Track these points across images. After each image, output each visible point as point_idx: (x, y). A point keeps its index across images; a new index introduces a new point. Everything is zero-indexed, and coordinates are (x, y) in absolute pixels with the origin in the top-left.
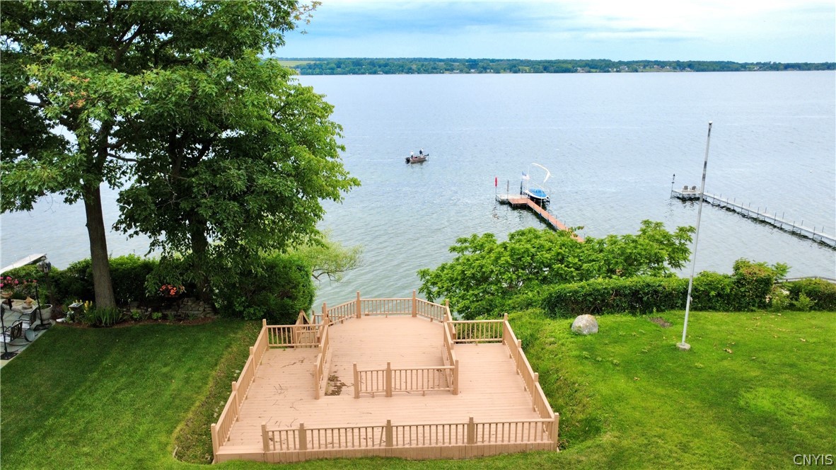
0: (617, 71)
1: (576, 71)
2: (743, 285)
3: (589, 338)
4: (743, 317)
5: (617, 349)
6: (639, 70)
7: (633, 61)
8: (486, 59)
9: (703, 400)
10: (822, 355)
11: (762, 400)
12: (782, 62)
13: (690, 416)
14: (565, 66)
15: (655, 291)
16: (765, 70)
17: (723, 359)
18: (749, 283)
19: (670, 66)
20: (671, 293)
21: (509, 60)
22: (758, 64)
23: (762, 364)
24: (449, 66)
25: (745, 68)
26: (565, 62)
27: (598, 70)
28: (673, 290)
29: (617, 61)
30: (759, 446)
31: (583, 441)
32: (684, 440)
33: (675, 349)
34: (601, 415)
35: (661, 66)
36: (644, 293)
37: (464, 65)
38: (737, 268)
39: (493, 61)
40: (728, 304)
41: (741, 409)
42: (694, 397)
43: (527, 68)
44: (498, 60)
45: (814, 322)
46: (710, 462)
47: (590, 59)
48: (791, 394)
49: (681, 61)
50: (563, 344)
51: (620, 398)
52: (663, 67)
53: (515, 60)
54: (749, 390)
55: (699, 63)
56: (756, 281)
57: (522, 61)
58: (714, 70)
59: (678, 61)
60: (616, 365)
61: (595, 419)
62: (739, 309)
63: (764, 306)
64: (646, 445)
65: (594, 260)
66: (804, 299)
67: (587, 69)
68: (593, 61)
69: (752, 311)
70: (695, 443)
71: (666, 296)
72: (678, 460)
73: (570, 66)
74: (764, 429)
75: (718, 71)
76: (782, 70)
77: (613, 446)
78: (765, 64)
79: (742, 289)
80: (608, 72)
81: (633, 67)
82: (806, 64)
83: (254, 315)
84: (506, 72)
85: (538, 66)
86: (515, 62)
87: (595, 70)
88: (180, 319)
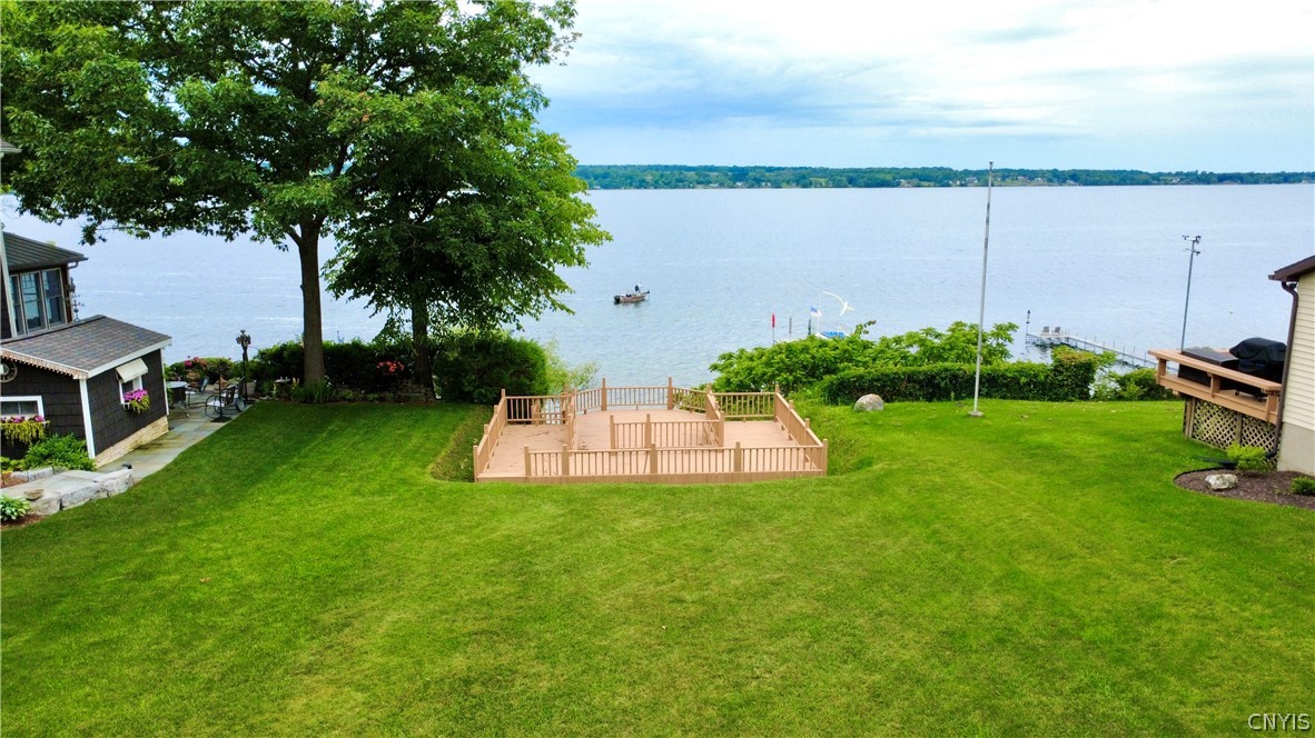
0: (962, 185)
1: (898, 185)
2: (1061, 373)
3: (872, 413)
5: (902, 418)
8: (760, 167)
9: (982, 441)
12: (1216, 172)
13: (965, 449)
14: (881, 176)
15: (954, 376)
16: (1189, 183)
17: (1016, 420)
18: (1068, 370)
19: (1042, 177)
21: (795, 169)
22: (1178, 174)
23: (1057, 423)
24: (703, 177)
25: (1158, 180)
26: (881, 171)
27: (932, 184)
29: (960, 169)
30: (1026, 459)
31: (853, 471)
32: (954, 461)
33: (969, 416)
35: (1029, 177)
36: (941, 378)
37: (726, 175)
39: (770, 169)
40: (1044, 394)
42: (975, 440)
43: (822, 180)
44: (779, 169)
46: (975, 470)
47: (931, 166)
48: (1076, 435)
49: (1060, 169)
51: (897, 443)
52: (1031, 179)
53: (805, 168)
54: (1034, 434)
55: (1088, 173)
56: (1075, 366)
57: (814, 170)
58: (1111, 184)
59: (1056, 170)
60: (897, 426)
61: (869, 458)
62: (1055, 400)
63: (1085, 397)
64: (915, 466)
66: (1133, 389)
67: (916, 181)
68: (924, 169)
70: (965, 462)
72: (944, 471)
73: (889, 177)
74: (1037, 451)
75: (1117, 184)
76: (1215, 183)
77: (883, 469)
78: (1188, 175)
79: (1060, 378)
80: (949, 185)
81: (986, 178)
82: (1251, 175)
83: (485, 396)
84: (791, 187)
85: (839, 178)
86: (804, 171)
87: (927, 184)
88: (399, 400)
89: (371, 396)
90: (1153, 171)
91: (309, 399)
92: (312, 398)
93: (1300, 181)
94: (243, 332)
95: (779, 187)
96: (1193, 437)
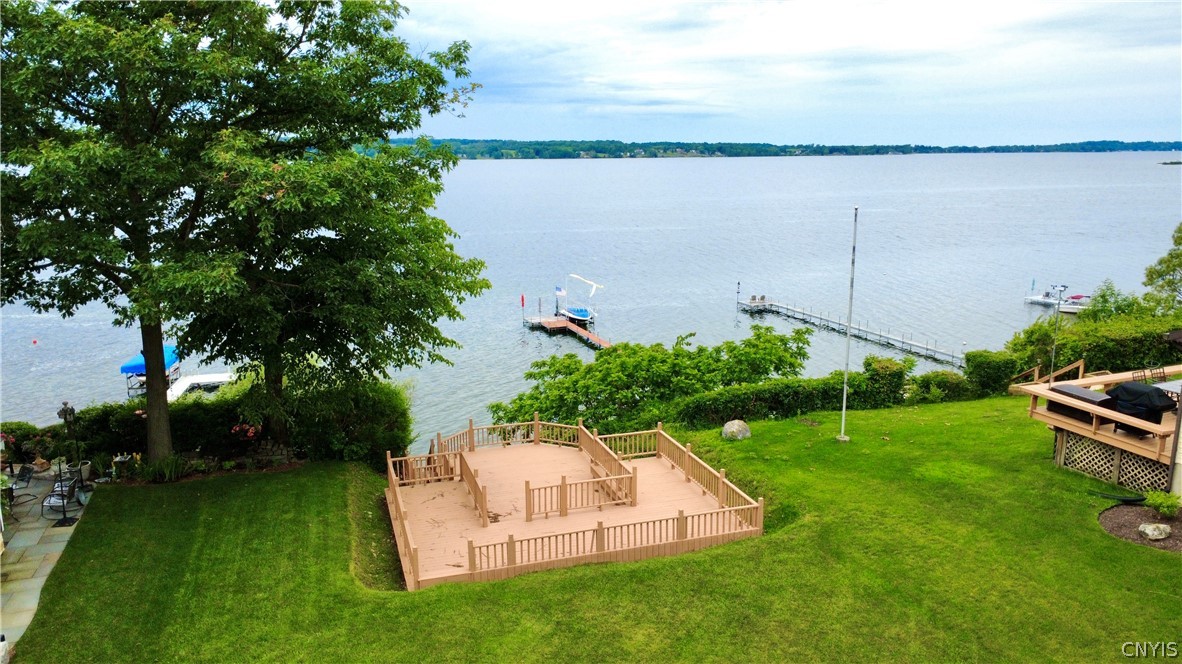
0: (631, 156)
1: (578, 156)
2: (876, 381)
3: (746, 441)
4: (884, 413)
5: (779, 448)
6: (659, 155)
7: (650, 143)
8: (455, 140)
9: (882, 478)
10: (969, 434)
11: (934, 471)
12: (827, 145)
13: (876, 491)
14: (563, 148)
15: (795, 392)
16: (808, 155)
17: (884, 445)
18: (882, 378)
19: (696, 150)
20: (812, 393)
21: (487, 141)
22: (799, 147)
23: (922, 446)
25: (785, 152)
26: (563, 143)
27: (606, 155)
28: (814, 389)
29: (629, 142)
30: (945, 503)
31: (782, 527)
32: (880, 509)
33: (837, 441)
34: (795, 502)
35: (684, 149)
36: (784, 395)
38: (868, 365)
39: (465, 142)
40: (865, 401)
41: (919, 480)
42: (874, 477)
43: (512, 152)
44: (472, 141)
45: (950, 410)
46: (909, 521)
47: (604, 140)
48: (956, 464)
49: (709, 143)
50: (722, 451)
51: (805, 486)
52: (687, 151)
53: (496, 141)
54: (919, 465)
55: (731, 145)
56: (889, 375)
57: (505, 142)
58: (749, 155)
59: (706, 143)
60: (786, 461)
61: (788, 506)
62: (875, 407)
63: (899, 401)
64: (847, 518)
65: (714, 370)
66: (935, 391)
67: (593, 153)
68: (598, 142)
69: (888, 407)
70: (890, 510)
71: (807, 397)
72: (880, 524)
73: (570, 150)
74: (946, 491)
75: (754, 155)
76: (827, 154)
77: (816, 523)
78: (807, 147)
79: (877, 386)
80: (621, 157)
81: (651, 150)
82: (853, 147)
83: (356, 453)
84: (485, 158)
85: (527, 150)
86: (495, 144)
87: (602, 155)
88: (260, 466)
89: (228, 465)
90: (780, 144)
91: (158, 479)
92: (162, 476)
93: (887, 153)
94: (65, 404)
95: (474, 158)
96: (1065, 464)
